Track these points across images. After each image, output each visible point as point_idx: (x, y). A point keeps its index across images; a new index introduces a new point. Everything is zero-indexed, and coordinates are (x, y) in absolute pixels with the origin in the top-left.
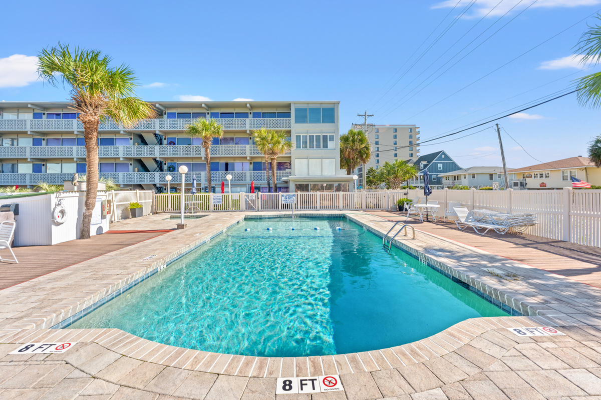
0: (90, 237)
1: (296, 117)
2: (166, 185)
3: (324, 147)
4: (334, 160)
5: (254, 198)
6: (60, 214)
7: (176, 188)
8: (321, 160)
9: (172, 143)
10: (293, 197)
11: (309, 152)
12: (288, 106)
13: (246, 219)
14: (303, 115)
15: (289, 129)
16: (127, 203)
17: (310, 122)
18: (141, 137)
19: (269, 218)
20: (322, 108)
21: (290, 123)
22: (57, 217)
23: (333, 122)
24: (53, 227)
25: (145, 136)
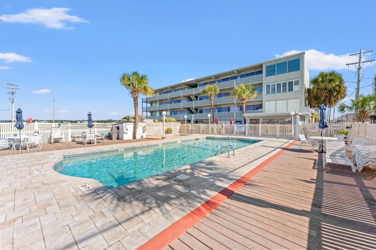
0: (136, 139)
1: (267, 72)
2: (185, 120)
3: (289, 91)
4: (299, 99)
5: (221, 127)
6: (126, 130)
7: (202, 121)
8: (286, 100)
9: (201, 99)
10: (243, 127)
11: (277, 95)
12: (261, 66)
13: (207, 138)
14: (272, 70)
15: (262, 81)
16: (166, 128)
17: (278, 73)
18: (189, 97)
19: (218, 139)
20: (288, 61)
21: (262, 78)
22: (124, 131)
23: (299, 70)
24: (124, 134)
25: (191, 97)
